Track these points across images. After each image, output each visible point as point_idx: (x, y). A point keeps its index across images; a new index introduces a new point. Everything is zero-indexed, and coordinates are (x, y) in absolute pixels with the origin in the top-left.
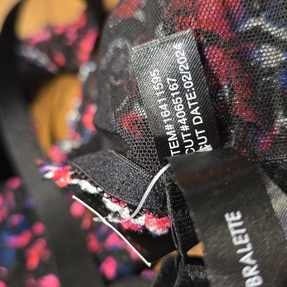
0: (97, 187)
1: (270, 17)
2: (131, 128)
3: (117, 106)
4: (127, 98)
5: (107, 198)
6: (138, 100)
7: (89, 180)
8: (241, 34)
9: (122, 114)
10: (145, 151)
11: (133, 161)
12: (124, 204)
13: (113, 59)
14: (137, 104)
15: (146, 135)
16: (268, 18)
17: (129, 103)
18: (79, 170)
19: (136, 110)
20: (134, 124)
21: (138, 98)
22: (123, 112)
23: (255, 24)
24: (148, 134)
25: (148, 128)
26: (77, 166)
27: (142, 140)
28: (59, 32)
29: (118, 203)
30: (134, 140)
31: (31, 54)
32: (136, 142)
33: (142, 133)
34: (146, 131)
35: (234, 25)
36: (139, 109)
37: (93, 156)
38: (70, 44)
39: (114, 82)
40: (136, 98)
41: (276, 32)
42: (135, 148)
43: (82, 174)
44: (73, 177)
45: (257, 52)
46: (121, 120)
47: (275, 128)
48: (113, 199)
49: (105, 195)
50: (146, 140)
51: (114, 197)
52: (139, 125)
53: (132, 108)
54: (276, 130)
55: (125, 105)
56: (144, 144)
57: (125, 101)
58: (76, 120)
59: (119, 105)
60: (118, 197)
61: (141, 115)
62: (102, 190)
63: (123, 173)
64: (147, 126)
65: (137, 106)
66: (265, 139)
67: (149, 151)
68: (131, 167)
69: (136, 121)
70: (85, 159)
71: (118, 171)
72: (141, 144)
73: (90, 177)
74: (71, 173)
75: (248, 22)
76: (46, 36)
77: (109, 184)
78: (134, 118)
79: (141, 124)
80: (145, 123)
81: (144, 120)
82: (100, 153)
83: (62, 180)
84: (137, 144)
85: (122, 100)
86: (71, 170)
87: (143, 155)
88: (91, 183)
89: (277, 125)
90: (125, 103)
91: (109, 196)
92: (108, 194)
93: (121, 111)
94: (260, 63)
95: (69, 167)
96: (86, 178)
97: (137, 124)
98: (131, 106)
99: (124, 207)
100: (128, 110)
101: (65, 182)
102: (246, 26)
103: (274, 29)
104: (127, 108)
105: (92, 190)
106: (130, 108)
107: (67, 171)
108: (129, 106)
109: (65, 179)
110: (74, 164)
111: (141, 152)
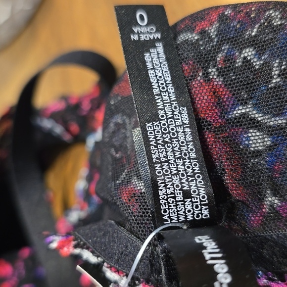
0: (98, 256)
1: (256, 104)
2: (130, 200)
3: (117, 178)
4: (126, 171)
5: (108, 267)
6: (135, 173)
7: (91, 250)
8: (231, 120)
9: (121, 186)
10: (142, 224)
11: (131, 232)
12: (122, 273)
13: (114, 132)
14: (135, 178)
15: (143, 208)
16: (255, 106)
17: (128, 176)
18: (81, 240)
19: (134, 183)
20: (133, 197)
21: (136, 171)
22: (123, 185)
23: (243, 111)
24: (145, 207)
25: (145, 201)
26: (79, 236)
27: (139, 212)
28: (73, 102)
29: (117, 273)
30: (132, 213)
31: (47, 124)
32: (134, 214)
33: (140, 206)
34: (143, 204)
35: (224, 112)
36: (137, 183)
37: (95, 227)
38: (84, 113)
39: (114, 153)
40: (134, 171)
41: (262, 118)
42: (133, 220)
43: (84, 244)
44: (76, 247)
45: (245, 136)
46: (120, 193)
47: (265, 206)
48: (112, 268)
49: (105, 264)
50: (144, 213)
51: (114, 266)
52: (136, 198)
53: (130, 181)
54: (265, 208)
55: (124, 178)
56: (142, 216)
57: (124, 174)
58: (84, 188)
59: (119, 177)
60: (117, 267)
61: (139, 188)
62: (102, 260)
63: (122, 244)
64: (145, 199)
65: (135, 180)
66: (256, 216)
67: (146, 224)
68: (130, 238)
69: (134, 194)
70: (87, 229)
71: (118, 242)
72: (138, 216)
73: (91, 247)
74: (74, 243)
75: (237, 109)
76: (61, 106)
77: (109, 254)
78: (132, 191)
79: (139, 197)
80: (142, 197)
81: (141, 193)
82: (101, 223)
83: (65, 249)
84: (134, 216)
85: (121, 172)
86: (74, 240)
87: (140, 227)
88: (93, 252)
89: (266, 203)
90: (124, 176)
91: (109, 266)
92: (108, 264)
93: (120, 183)
94: (248, 145)
95: (72, 237)
96: (88, 248)
97: (135, 197)
98: (130, 179)
99: (123, 276)
100: (126, 183)
101: (69, 251)
102: (235, 112)
103: (260, 115)
104: (126, 181)
105: (93, 259)
106: (129, 182)
107: (70, 241)
108: (127, 179)
109: (68, 248)
110: (77, 234)
111: (138, 224)
